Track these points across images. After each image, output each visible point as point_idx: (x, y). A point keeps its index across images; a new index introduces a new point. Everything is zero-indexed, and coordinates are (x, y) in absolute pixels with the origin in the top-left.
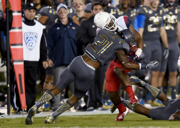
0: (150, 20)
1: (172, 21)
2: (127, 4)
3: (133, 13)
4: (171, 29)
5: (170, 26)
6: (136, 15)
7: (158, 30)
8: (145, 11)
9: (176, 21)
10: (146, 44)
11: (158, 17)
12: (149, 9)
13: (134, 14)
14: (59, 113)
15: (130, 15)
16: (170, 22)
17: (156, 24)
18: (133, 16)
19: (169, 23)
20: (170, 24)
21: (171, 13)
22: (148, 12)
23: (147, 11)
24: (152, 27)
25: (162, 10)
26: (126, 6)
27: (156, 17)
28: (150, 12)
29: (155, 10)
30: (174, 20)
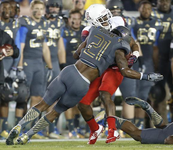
0: (33, 33)
1: (54, 36)
2: (9, 13)
3: (15, 24)
4: (52, 45)
5: (52, 42)
6: (19, 27)
7: (41, 46)
8: (27, 23)
9: (59, 36)
10: (27, 63)
11: (41, 30)
12: (31, 19)
13: (17, 26)
14: (35, 131)
15: (12, 27)
16: (52, 37)
17: (39, 38)
18: (16, 28)
19: (50, 38)
20: (51, 40)
21: (53, 26)
22: (31, 23)
23: (29, 23)
24: (35, 42)
25: (46, 21)
26: (8, 15)
27: (40, 29)
28: (33, 24)
29: (38, 21)
30: (56, 35)
